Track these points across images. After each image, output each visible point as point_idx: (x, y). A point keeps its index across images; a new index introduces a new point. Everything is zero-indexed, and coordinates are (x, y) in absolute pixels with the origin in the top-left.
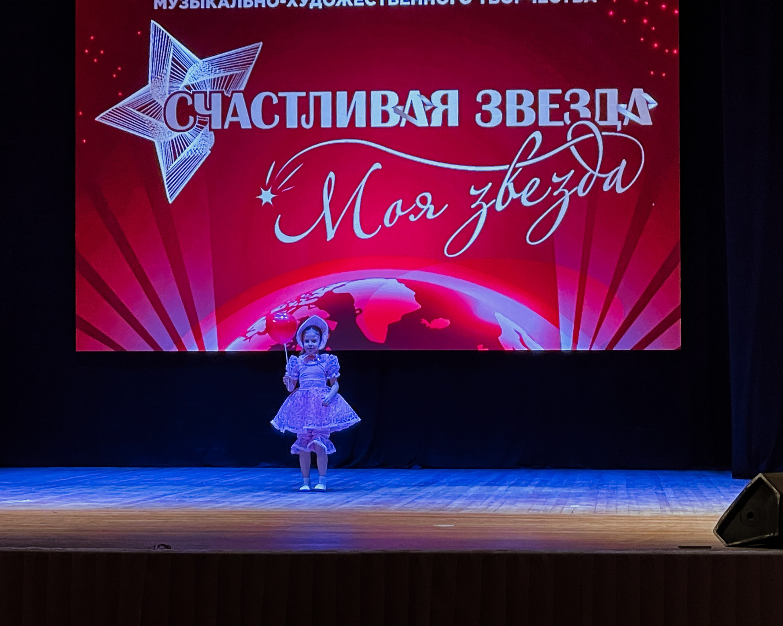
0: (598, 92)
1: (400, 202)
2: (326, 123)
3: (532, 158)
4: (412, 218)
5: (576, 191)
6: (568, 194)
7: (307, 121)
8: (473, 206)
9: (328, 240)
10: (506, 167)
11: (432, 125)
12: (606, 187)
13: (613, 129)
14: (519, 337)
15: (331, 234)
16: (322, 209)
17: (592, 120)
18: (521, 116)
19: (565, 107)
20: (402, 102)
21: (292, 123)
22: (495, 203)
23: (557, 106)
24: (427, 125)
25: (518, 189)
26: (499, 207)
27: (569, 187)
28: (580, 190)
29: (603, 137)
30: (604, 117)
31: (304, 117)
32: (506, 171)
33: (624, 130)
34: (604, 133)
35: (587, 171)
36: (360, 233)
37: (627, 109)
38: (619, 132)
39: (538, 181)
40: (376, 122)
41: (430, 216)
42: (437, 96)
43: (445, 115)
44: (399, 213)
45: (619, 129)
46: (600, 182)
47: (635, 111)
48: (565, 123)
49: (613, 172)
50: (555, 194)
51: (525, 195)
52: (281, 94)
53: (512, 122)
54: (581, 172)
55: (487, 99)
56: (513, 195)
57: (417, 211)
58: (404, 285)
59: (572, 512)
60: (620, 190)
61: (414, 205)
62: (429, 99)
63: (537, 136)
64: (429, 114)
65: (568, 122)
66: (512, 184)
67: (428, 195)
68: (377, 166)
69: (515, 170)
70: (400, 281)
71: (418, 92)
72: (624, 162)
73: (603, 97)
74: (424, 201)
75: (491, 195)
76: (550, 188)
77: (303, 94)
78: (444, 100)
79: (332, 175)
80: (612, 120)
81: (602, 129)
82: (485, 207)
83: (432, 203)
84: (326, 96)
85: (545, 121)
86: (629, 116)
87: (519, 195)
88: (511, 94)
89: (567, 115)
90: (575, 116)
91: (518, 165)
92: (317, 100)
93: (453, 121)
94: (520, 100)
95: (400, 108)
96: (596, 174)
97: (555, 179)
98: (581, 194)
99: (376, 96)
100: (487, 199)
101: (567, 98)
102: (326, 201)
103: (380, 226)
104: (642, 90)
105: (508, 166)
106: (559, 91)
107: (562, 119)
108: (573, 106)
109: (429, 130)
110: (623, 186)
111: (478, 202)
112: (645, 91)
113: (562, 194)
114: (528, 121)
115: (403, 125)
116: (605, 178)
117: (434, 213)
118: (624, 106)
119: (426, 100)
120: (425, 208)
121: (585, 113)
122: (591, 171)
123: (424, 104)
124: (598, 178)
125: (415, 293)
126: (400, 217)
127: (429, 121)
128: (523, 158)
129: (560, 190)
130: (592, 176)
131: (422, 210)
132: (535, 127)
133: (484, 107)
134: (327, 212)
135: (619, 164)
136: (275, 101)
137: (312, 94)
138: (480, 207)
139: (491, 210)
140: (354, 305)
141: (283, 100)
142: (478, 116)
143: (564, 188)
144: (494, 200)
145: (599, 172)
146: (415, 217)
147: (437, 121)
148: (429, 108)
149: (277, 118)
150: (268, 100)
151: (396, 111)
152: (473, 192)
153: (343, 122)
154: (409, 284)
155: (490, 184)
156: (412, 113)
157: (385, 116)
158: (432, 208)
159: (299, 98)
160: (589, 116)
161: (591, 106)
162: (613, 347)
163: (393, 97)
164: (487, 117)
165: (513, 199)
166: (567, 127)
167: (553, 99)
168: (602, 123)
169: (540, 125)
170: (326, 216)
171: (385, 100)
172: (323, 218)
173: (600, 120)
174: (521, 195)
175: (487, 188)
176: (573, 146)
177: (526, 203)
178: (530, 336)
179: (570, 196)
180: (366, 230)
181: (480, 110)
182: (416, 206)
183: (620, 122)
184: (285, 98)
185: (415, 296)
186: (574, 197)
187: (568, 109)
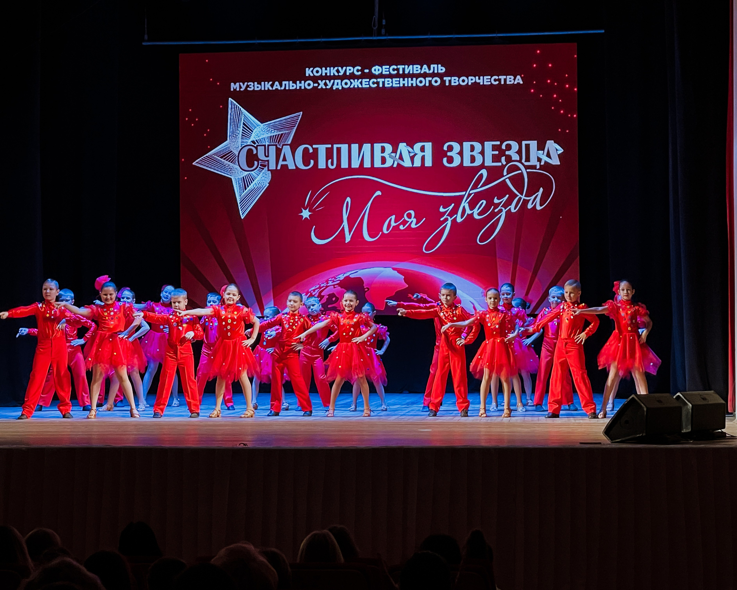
0: (524, 143)
1: (393, 217)
2: (344, 165)
3: (481, 187)
4: (401, 227)
5: (510, 209)
6: (504, 211)
7: (332, 164)
8: (442, 219)
9: (346, 242)
10: (463, 193)
11: (414, 166)
12: (530, 206)
13: (534, 167)
14: (472, 306)
15: (348, 238)
16: (342, 222)
17: (520, 161)
18: (473, 159)
19: (502, 153)
20: (395, 151)
21: (322, 165)
22: (456, 217)
23: (497, 152)
24: (411, 166)
25: (472, 207)
26: (459, 220)
27: (506, 205)
28: (512, 208)
29: (527, 172)
30: (528, 159)
31: (330, 161)
32: (462, 197)
33: (542, 168)
34: (528, 170)
35: (518, 196)
36: (367, 237)
37: (543, 154)
38: (538, 169)
39: (485, 202)
40: (378, 164)
41: (413, 226)
42: (417, 146)
43: (423, 158)
44: (393, 224)
45: (538, 167)
46: (526, 202)
47: (549, 155)
48: (502, 164)
49: (534, 196)
50: (496, 211)
51: (476, 211)
52: (314, 146)
53: (467, 163)
54: (513, 196)
55: (450, 148)
56: (468, 211)
57: (405, 223)
58: (396, 272)
59: (509, 421)
60: (539, 208)
61: (403, 218)
62: (413, 149)
63: (484, 172)
64: (412, 158)
65: (504, 163)
66: (467, 204)
67: (412, 212)
68: (379, 193)
69: (469, 195)
70: (394, 269)
71: (405, 144)
72: (541, 190)
73: (528, 147)
74: (409, 216)
75: (454, 212)
76: (493, 207)
77: (330, 146)
78: (423, 149)
79: (348, 199)
80: (533, 161)
81: (527, 167)
82: (450, 220)
83: (415, 217)
84: (344, 147)
85: (489, 162)
86: (545, 158)
87: (472, 212)
88: (467, 145)
89: (503, 159)
90: (509, 159)
91: (471, 192)
92: (339, 150)
93: (429, 163)
94: (472, 148)
95: (393, 154)
96: (523, 197)
97: (496, 201)
98: (513, 211)
99: (378, 147)
100: (451, 215)
101: (504, 147)
102: (345, 217)
103: (381, 233)
104: (553, 141)
105: (465, 192)
106: (498, 143)
107: (500, 161)
108: (507, 153)
109: (413, 169)
110: (541, 205)
111: (445, 217)
112: (555, 142)
113: (501, 211)
114: (478, 162)
115: (395, 166)
116: (530, 200)
117: (416, 224)
118: (541, 152)
119: (410, 149)
120: (410, 220)
121: (515, 157)
122: (520, 196)
123: (409, 152)
124: (524, 199)
125: (404, 277)
126: (393, 227)
127: (413, 163)
128: (475, 187)
129: (499, 208)
130: (520, 198)
131: (408, 222)
132: (482, 166)
133: (449, 154)
134: (345, 224)
135: (538, 191)
136: (311, 151)
137: (335, 146)
138: (446, 220)
139: (454, 221)
140: (364, 285)
141: (316, 150)
142: (445, 160)
143: (501, 207)
144: (456, 215)
145: (525, 196)
146: (404, 227)
147: (418, 163)
148: (412, 154)
149: (312, 162)
150: (306, 150)
151: (391, 157)
152: (442, 210)
153: (355, 164)
154: (399, 271)
155: (453, 205)
156: (401, 158)
157: (384, 160)
158: (415, 220)
159: (327, 148)
160: (518, 159)
161: (519, 152)
162: (535, 312)
163: (389, 147)
164: (450, 160)
165: (468, 214)
166: (503, 166)
167: (494, 148)
168: (527, 164)
169: (486, 165)
170: (345, 227)
171: (383, 150)
172: (343, 228)
173: (525, 161)
174: (473, 212)
175: (451, 207)
176: (508, 179)
177: (476, 217)
178: (479, 304)
179: (506, 212)
180: (371, 236)
181: (446, 156)
182: (404, 220)
183: (539, 162)
184: (317, 149)
185: (404, 279)
186: (509, 212)
187: (504, 155)
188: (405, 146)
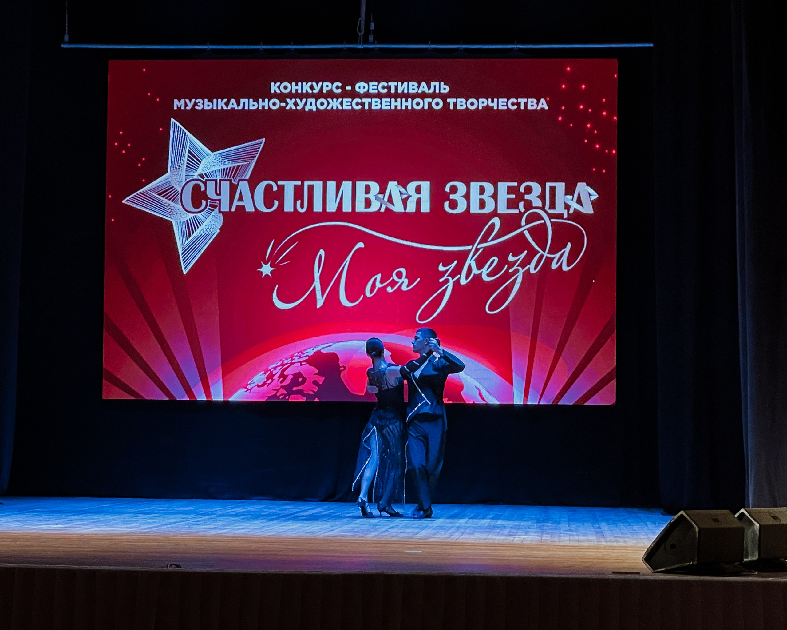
0: (548, 185)
1: (379, 276)
2: (318, 208)
3: (492, 240)
4: (389, 290)
5: (529, 268)
6: (521, 271)
7: (302, 207)
8: (441, 280)
9: (318, 307)
10: (469, 247)
11: (407, 211)
12: (554, 266)
13: (560, 216)
14: (478, 392)
15: (320, 302)
16: (313, 280)
17: (543, 208)
18: (482, 204)
19: (520, 197)
20: (382, 191)
21: (288, 207)
22: (460, 278)
23: (513, 196)
24: (404, 211)
25: (480, 266)
26: (463, 282)
27: (523, 264)
28: (532, 268)
29: (552, 223)
30: (553, 206)
31: (299, 202)
32: (468, 252)
33: (570, 217)
34: (552, 220)
35: (539, 252)
36: (344, 301)
37: (572, 200)
38: (565, 219)
39: (496, 259)
40: (360, 208)
41: (404, 288)
42: (412, 186)
43: (419, 202)
44: (378, 285)
45: (566, 216)
46: (549, 261)
47: (579, 201)
48: (520, 211)
49: (560, 253)
50: (511, 271)
51: (485, 271)
52: (280, 183)
53: (475, 209)
54: (532, 253)
55: (454, 190)
56: (475, 271)
57: (393, 284)
59: (522, 542)
60: (565, 268)
61: (391, 279)
62: (406, 188)
63: (496, 221)
64: (405, 202)
65: (523, 210)
66: (474, 262)
67: (403, 271)
68: (361, 245)
69: (477, 250)
71: (396, 183)
72: (569, 245)
73: (553, 189)
74: (399, 275)
75: (457, 271)
76: (507, 266)
77: (299, 183)
78: (418, 190)
79: (322, 252)
80: (560, 209)
81: (551, 216)
82: (451, 281)
83: (406, 277)
84: (318, 185)
85: (503, 209)
86: (574, 205)
87: (480, 272)
88: (475, 186)
89: (521, 204)
90: (529, 205)
91: (479, 246)
92: (311, 188)
93: (426, 208)
94: (482, 190)
95: (381, 196)
96: (546, 254)
97: (511, 258)
98: (532, 271)
99: (361, 185)
100: (453, 275)
101: (522, 190)
102: (317, 275)
103: (362, 296)
104: (585, 184)
105: (471, 246)
106: (515, 184)
107: (517, 208)
108: (527, 197)
109: (405, 214)
110: (568, 265)
111: (445, 277)
112: (588, 185)
113: (517, 271)
114: (489, 208)
115: (383, 210)
116: (554, 258)
117: (408, 286)
118: (570, 197)
119: (403, 190)
120: (400, 281)
121: (537, 203)
122: (541, 252)
123: (401, 193)
124: (547, 257)
125: (390, 353)
126: (379, 288)
127: (405, 207)
128: (484, 240)
129: (515, 267)
130: (542, 256)
131: (398, 282)
132: (495, 214)
133: (452, 197)
134: (317, 284)
135: (565, 246)
136: (275, 188)
137: (307, 183)
138: (447, 281)
139: (457, 284)
140: (340, 362)
141: (281, 189)
142: (446, 204)
143: (518, 266)
144: (459, 276)
145: (548, 253)
146: (392, 288)
147: (411, 208)
148: (404, 196)
149: (276, 203)
150: (268, 188)
151: (377, 198)
152: (441, 268)
153: (332, 208)
155: (456, 262)
156: (390, 200)
157: (368, 203)
158: (406, 281)
159: (295, 186)
160: (540, 205)
161: (542, 197)
162: (558, 402)
163: (375, 187)
164: (454, 204)
165: (475, 275)
166: (521, 215)
167: (510, 190)
168: (551, 212)
169: (499, 212)
170: (316, 287)
171: (368, 190)
172: (314, 288)
173: (550, 209)
174: (482, 272)
175: (453, 265)
176: (526, 231)
177: (486, 278)
178: (488, 391)
179: (523, 273)
180: (350, 300)
181: (448, 199)
182: (393, 280)
183: (566, 211)
184: (283, 186)
185: (391, 355)
186: (527, 274)
187: (523, 199)
188: (396, 186)
